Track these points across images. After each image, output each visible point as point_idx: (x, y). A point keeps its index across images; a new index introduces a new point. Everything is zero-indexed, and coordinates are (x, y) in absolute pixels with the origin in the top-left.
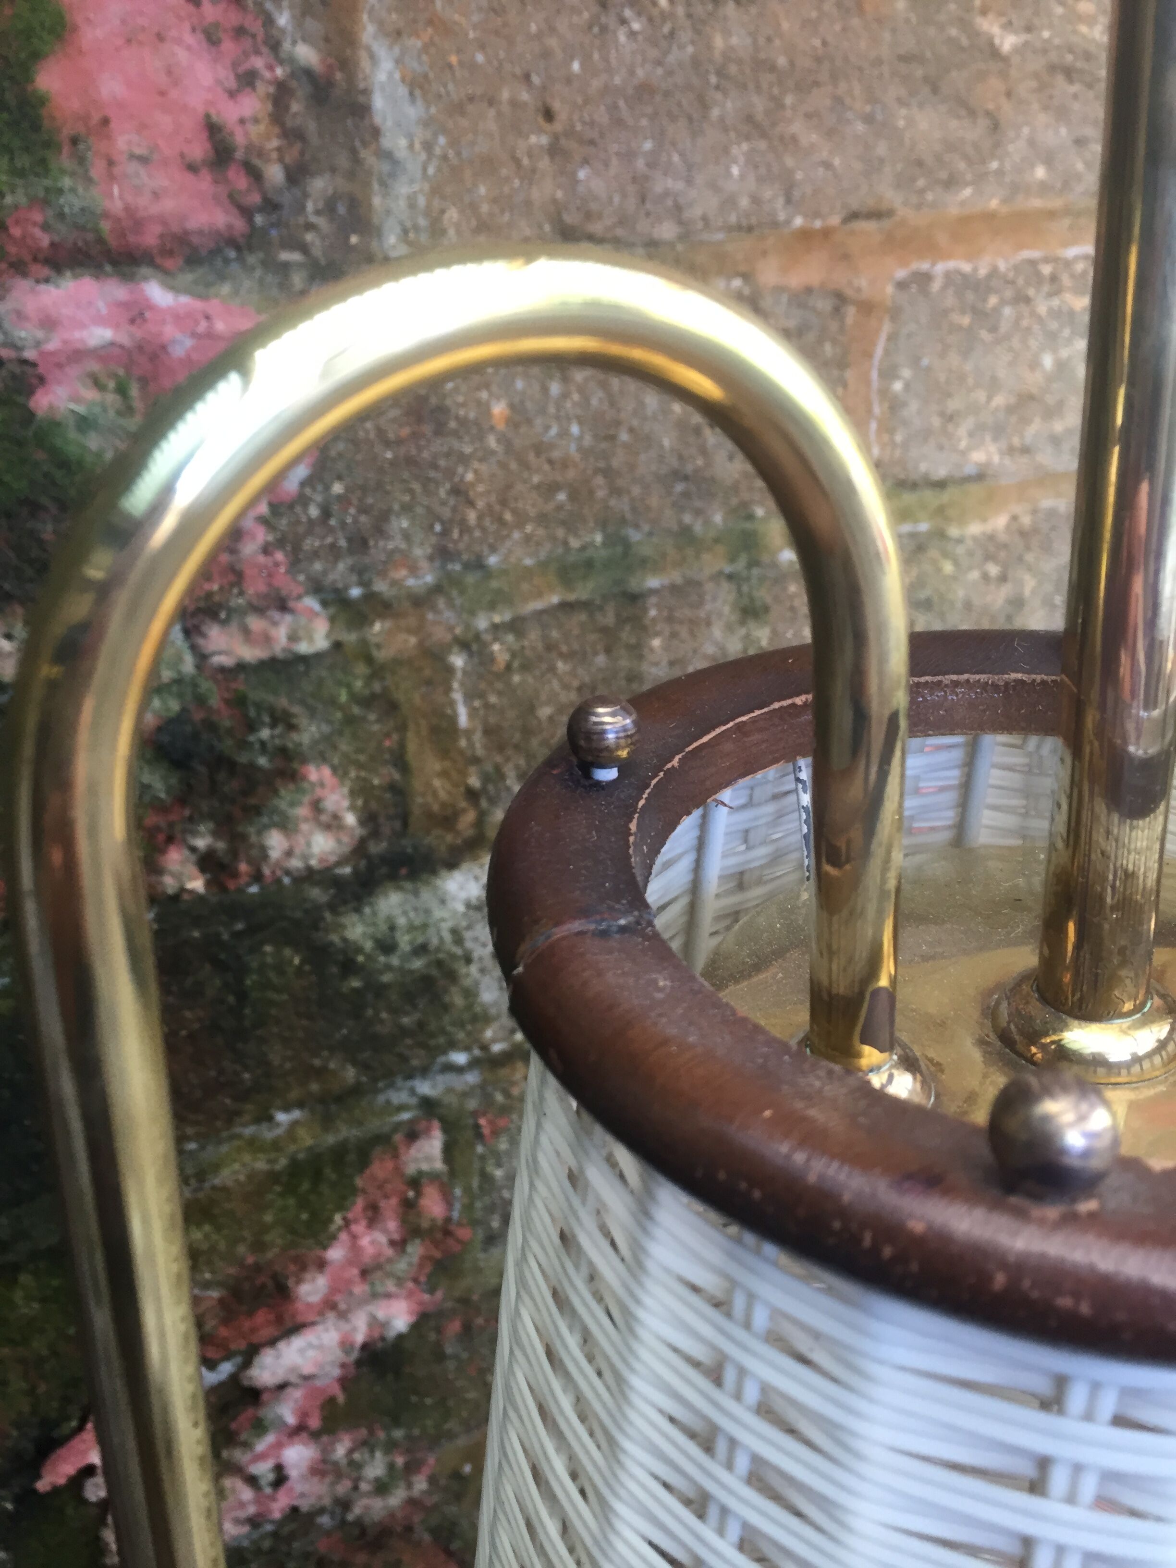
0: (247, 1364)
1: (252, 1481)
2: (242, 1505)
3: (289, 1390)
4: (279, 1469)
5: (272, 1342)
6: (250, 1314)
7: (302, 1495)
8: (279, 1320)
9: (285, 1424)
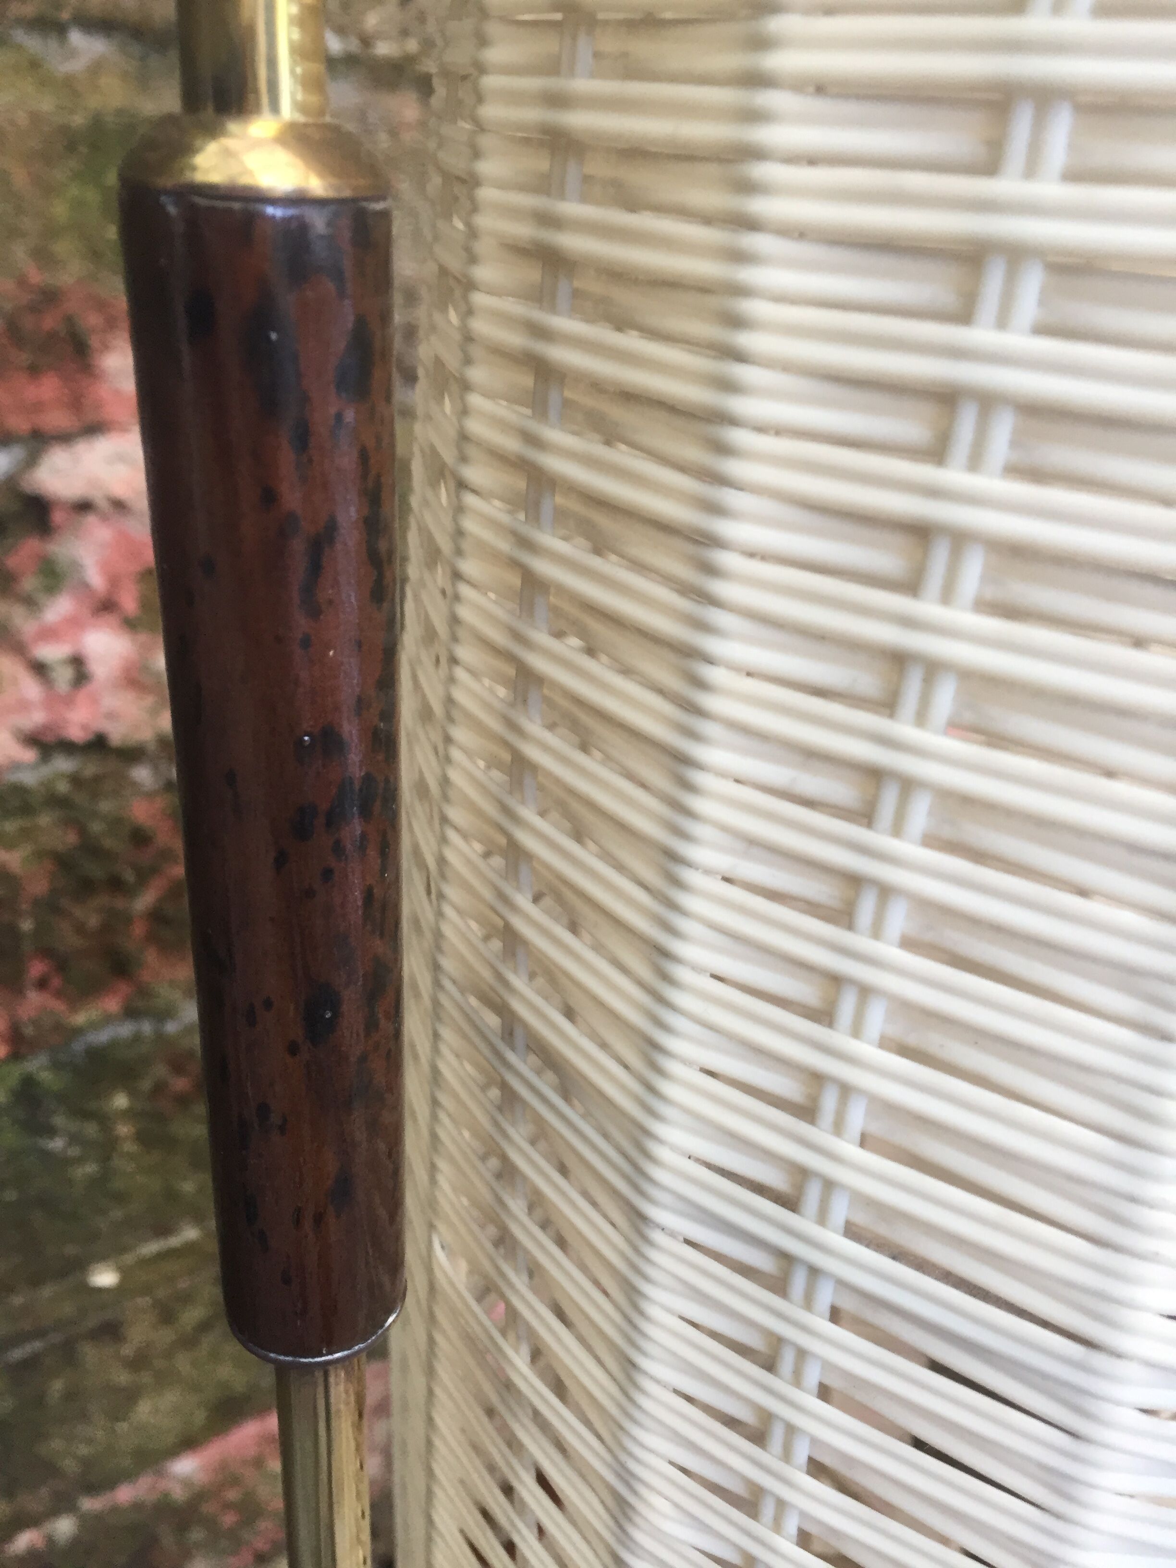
0: (32, 461)
1: (40, 669)
2: (24, 706)
3: (91, 520)
4: (78, 662)
5: (65, 438)
6: (34, 371)
7: (111, 716)
8: (76, 403)
9: (86, 586)
